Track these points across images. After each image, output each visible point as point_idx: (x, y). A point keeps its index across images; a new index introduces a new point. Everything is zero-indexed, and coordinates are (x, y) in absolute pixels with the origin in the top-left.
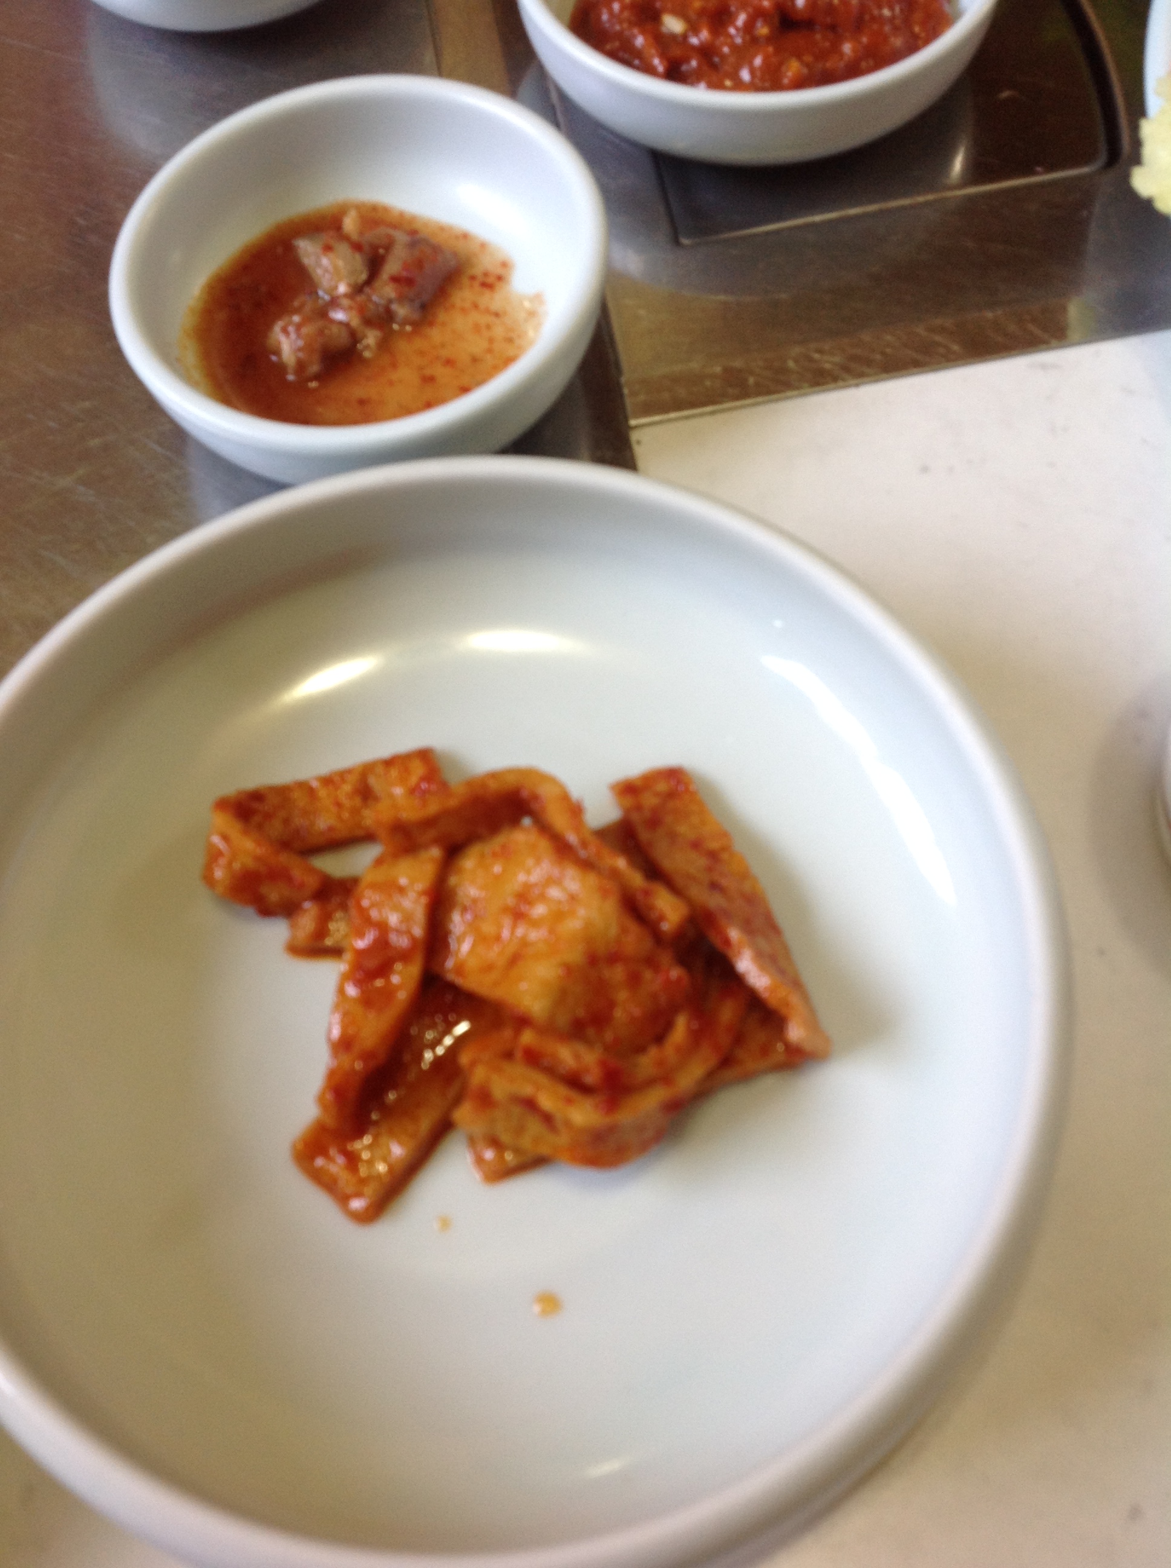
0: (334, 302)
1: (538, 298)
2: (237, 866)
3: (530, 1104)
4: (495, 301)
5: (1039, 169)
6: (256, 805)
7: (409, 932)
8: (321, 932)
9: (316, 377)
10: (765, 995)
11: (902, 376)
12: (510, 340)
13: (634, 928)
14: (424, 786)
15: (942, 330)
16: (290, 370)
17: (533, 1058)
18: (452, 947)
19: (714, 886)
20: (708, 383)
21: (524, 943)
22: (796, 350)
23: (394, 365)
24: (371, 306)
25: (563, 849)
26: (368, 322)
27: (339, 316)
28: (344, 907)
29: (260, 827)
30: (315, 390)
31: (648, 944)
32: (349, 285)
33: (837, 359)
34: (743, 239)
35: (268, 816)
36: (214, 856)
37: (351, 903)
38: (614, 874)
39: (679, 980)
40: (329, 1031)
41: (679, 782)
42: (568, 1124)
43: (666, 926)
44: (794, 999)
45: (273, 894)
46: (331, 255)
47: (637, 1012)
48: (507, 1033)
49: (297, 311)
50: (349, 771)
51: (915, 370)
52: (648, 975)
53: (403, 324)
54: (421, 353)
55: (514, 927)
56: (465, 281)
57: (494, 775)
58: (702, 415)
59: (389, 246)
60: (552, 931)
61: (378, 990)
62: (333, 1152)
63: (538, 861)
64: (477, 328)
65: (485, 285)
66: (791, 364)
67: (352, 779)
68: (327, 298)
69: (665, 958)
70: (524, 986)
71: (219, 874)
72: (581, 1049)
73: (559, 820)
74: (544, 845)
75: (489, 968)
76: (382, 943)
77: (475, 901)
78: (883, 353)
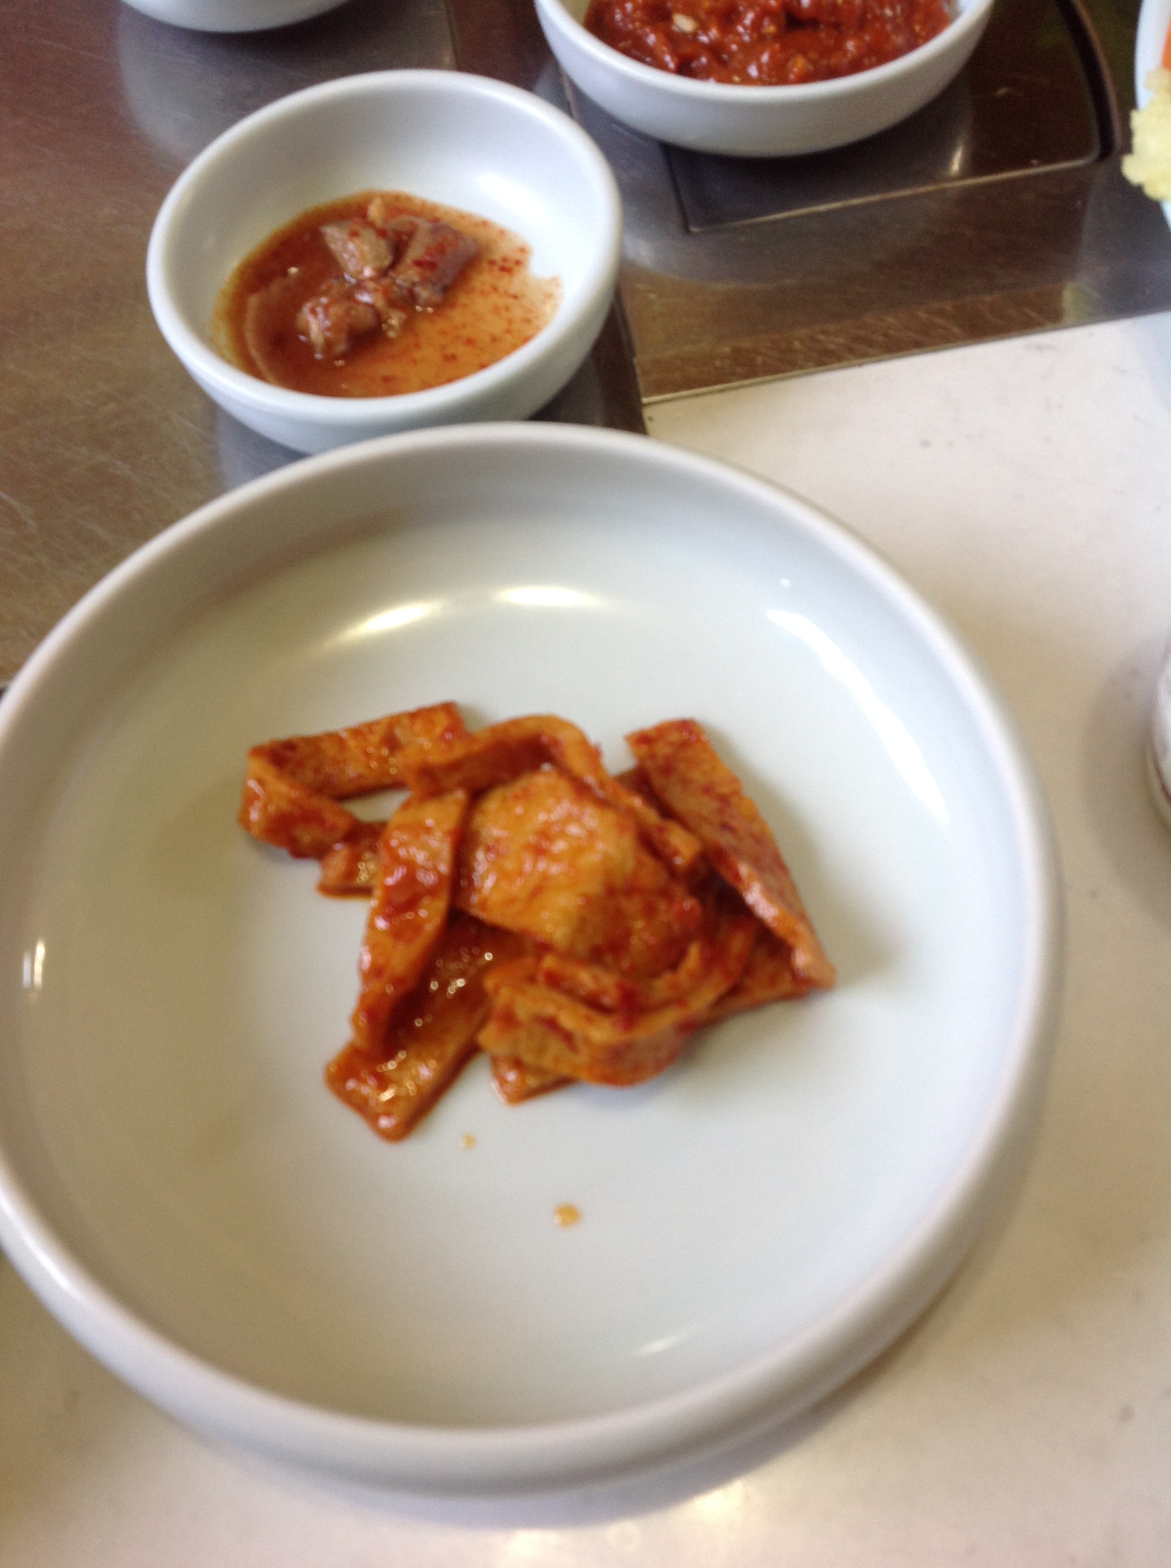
0: (360, 286)
1: (555, 281)
2: (272, 809)
3: (552, 1024)
4: (513, 284)
5: (1035, 162)
6: (288, 753)
7: (435, 869)
8: (351, 873)
9: (344, 356)
10: (773, 925)
11: (904, 356)
12: (528, 321)
13: (649, 861)
14: (448, 736)
15: (942, 313)
16: (318, 349)
17: (554, 981)
18: (476, 883)
19: (725, 827)
20: (718, 363)
21: (545, 877)
22: (803, 332)
23: (417, 346)
24: (395, 289)
25: (581, 790)
26: (392, 304)
27: (365, 298)
28: (373, 849)
29: (293, 774)
30: (341, 368)
31: (663, 876)
32: (374, 269)
33: (841, 340)
34: (752, 226)
35: (300, 764)
36: (250, 799)
37: (380, 845)
38: (631, 812)
39: (692, 909)
40: (361, 961)
41: (691, 733)
42: (587, 1041)
43: (679, 861)
44: (801, 928)
45: (306, 836)
46: (357, 241)
47: (653, 940)
48: (529, 961)
49: (325, 293)
50: (377, 723)
51: (917, 350)
52: (662, 906)
53: (425, 305)
54: (443, 333)
55: (535, 862)
56: (485, 265)
57: (515, 723)
58: (711, 393)
59: (411, 234)
60: (572, 865)
61: (408, 921)
62: (364, 1074)
63: (558, 801)
64: (496, 310)
65: (503, 269)
66: (797, 345)
67: (380, 731)
68: (353, 281)
69: (679, 891)
70: (545, 915)
71: (254, 815)
72: (599, 971)
73: (577, 763)
74: (563, 786)
75: (511, 901)
76: (410, 879)
77: (498, 840)
78: (885, 335)
